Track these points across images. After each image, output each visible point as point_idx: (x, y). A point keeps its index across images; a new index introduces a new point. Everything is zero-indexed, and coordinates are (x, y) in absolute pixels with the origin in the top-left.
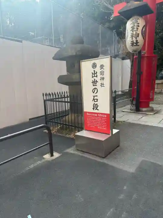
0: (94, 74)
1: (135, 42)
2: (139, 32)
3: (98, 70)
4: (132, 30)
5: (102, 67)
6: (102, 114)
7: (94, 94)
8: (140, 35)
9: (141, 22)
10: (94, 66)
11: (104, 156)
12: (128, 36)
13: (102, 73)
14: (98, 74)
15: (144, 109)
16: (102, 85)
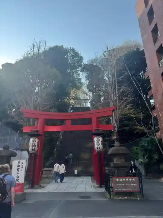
0: (19, 166)
1: (33, 149)
2: (36, 144)
3: (20, 164)
4: (33, 143)
5: (22, 163)
6: (20, 183)
7: (17, 174)
8: (36, 146)
9: (37, 140)
10: (19, 162)
11: (20, 201)
12: (30, 145)
13: (22, 166)
14: (20, 166)
15: (36, 186)
16: (22, 170)
